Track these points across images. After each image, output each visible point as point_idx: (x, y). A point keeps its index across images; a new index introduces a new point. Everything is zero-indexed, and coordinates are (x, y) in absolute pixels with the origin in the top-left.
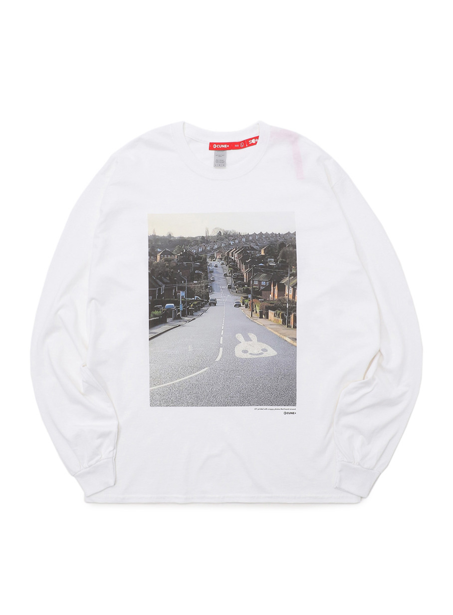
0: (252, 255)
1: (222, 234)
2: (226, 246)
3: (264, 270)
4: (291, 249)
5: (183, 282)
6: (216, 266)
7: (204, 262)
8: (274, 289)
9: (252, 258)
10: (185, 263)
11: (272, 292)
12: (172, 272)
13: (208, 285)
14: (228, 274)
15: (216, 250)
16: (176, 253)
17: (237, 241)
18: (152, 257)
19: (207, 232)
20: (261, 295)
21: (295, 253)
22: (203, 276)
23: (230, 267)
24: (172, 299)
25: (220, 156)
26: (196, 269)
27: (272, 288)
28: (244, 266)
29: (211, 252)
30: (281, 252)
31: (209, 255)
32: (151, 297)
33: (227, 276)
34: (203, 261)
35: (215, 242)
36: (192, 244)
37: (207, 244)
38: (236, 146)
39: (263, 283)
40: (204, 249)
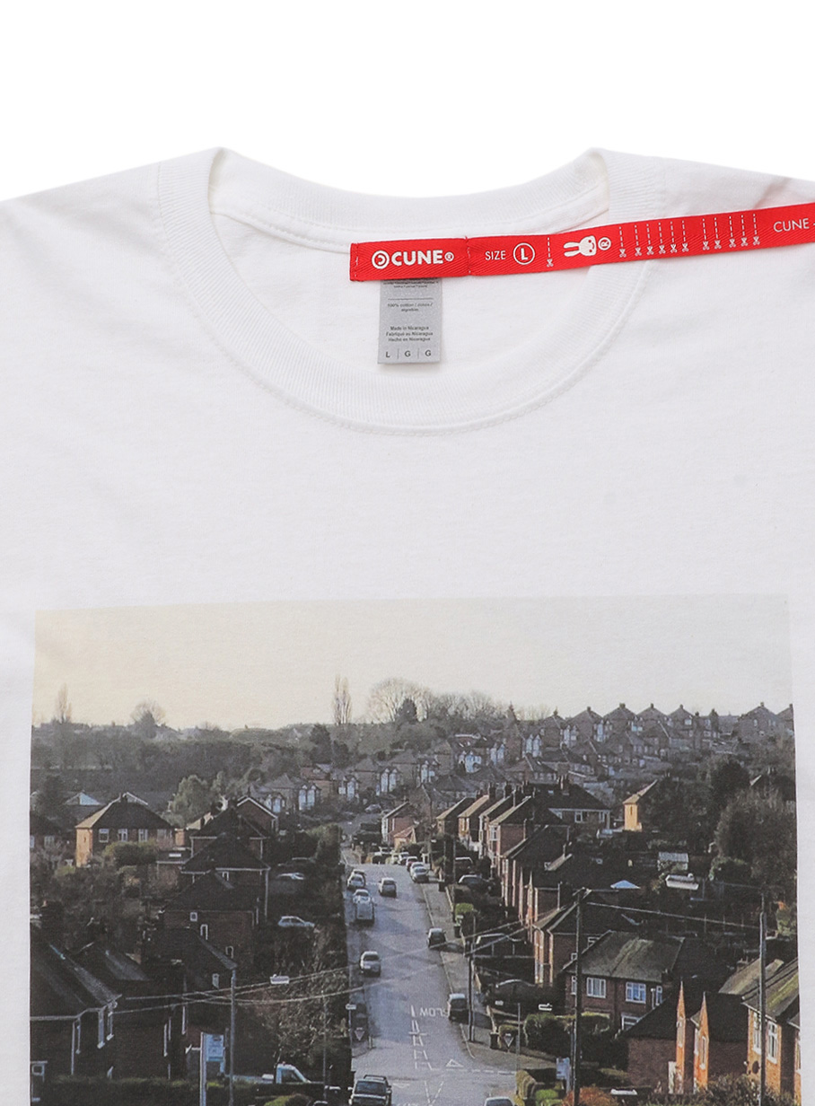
0: (577, 831)
1: (421, 715)
2: (439, 781)
3: (636, 916)
4: (772, 801)
5: (215, 980)
6: (390, 893)
7: (327, 868)
8: (691, 1029)
9: (577, 849)
10: (225, 872)
11: (681, 1044)
12: (160, 924)
13: (344, 999)
14: (451, 940)
15: (387, 801)
16: (178, 819)
17: (497, 755)
18: (48, 839)
19: (342, 702)
20: (623, 1067)
21: (790, 823)
22: (320, 944)
23: (459, 897)
24: (157, 1080)
25: (407, 308)
26: (283, 903)
27: (681, 1021)
28: (533, 894)
29: (360, 810)
30: (726, 815)
31: (351, 827)
32: (42, 1063)
33: (446, 949)
34: (321, 859)
35: (381, 756)
36: (263, 768)
37: (342, 767)
38: (489, 256)
39: (635, 994)
40: (324, 794)
